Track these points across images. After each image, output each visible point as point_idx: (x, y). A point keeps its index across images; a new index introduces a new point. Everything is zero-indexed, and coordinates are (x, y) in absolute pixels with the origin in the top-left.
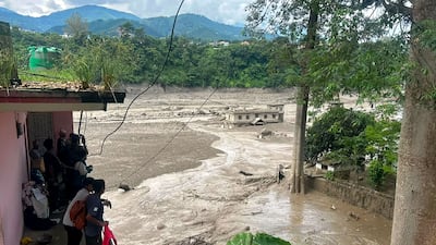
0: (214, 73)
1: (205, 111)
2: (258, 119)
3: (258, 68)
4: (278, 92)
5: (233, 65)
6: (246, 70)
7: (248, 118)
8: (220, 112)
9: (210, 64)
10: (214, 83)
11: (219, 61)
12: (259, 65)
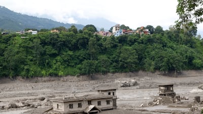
0: (23, 62)
1: (17, 104)
2: (92, 107)
3: (71, 56)
4: (93, 78)
5: (43, 54)
6: (58, 58)
7: (80, 105)
8: (36, 104)
9: (18, 53)
10: (23, 73)
11: (28, 50)
12: (71, 53)
